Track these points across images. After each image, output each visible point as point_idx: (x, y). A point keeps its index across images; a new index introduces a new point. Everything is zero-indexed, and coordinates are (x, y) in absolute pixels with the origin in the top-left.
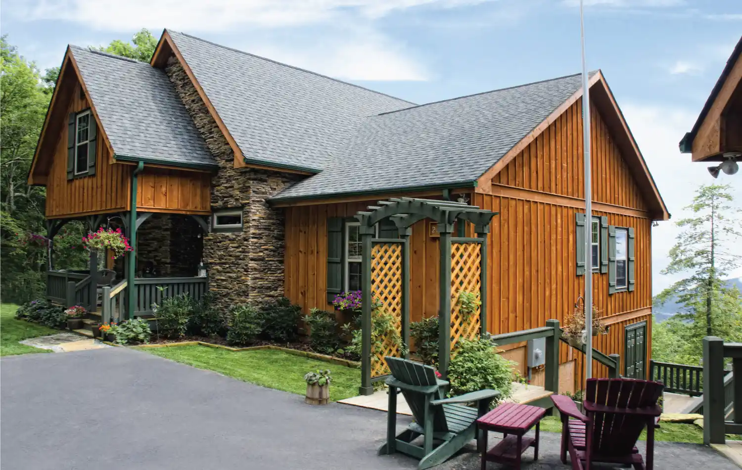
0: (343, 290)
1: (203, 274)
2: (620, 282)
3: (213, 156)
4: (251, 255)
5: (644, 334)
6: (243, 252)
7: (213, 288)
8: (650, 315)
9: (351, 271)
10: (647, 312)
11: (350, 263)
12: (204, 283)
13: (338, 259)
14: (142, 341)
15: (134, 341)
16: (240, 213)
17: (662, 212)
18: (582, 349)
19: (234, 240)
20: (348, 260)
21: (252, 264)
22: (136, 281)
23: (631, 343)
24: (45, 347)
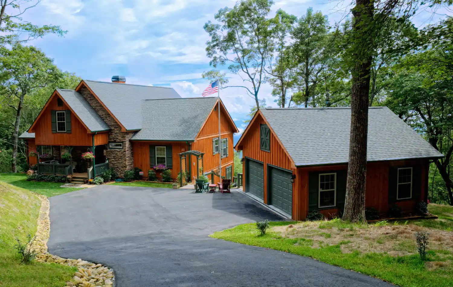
0: (155, 164)
1: (107, 162)
2: (224, 155)
3: (108, 126)
4: (127, 156)
5: (232, 169)
6: (124, 155)
7: (111, 165)
8: (233, 163)
9: (157, 159)
10: (233, 162)
11: (157, 157)
12: (108, 164)
13: (154, 156)
14: (103, 183)
15: (101, 183)
16: (122, 144)
17: (236, 131)
18: (219, 176)
19: (120, 151)
20: (156, 156)
21: (127, 159)
22: (95, 166)
23: (228, 172)
24: (79, 187)
